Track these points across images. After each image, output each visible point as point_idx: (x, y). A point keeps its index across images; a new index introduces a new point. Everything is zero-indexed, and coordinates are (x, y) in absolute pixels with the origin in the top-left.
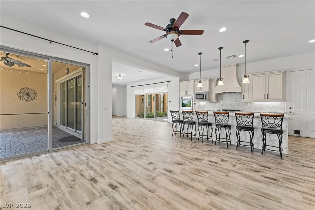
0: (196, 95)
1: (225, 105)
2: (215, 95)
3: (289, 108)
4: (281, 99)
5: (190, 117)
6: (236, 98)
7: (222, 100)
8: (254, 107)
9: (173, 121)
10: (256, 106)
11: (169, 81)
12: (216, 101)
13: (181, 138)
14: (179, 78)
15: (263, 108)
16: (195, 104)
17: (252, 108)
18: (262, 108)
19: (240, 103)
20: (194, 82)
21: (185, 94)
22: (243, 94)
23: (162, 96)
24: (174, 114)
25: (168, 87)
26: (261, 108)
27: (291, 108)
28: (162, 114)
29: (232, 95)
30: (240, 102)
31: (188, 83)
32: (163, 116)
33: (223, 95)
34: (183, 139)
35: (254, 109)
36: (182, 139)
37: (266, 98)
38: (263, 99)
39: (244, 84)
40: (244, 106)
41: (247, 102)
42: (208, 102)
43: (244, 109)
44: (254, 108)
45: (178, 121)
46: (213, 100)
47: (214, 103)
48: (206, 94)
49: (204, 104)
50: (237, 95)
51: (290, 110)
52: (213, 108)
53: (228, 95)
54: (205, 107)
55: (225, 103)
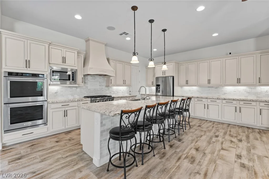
0: (53, 71)
1: (89, 90)
3: (130, 91)
4: (131, 85)
6: (100, 82)
7: (85, 83)
10: (114, 90)
15: (118, 93)
17: (112, 93)
19: (103, 88)
22: (111, 78)
30: (102, 87)
38: (123, 85)
40: (106, 91)
46: (80, 84)
47: (75, 88)
48: (74, 73)
49: (57, 89)
50: (100, 78)
51: (130, 93)
52: (72, 96)
53: (91, 78)
54: (58, 94)
55: (89, 88)
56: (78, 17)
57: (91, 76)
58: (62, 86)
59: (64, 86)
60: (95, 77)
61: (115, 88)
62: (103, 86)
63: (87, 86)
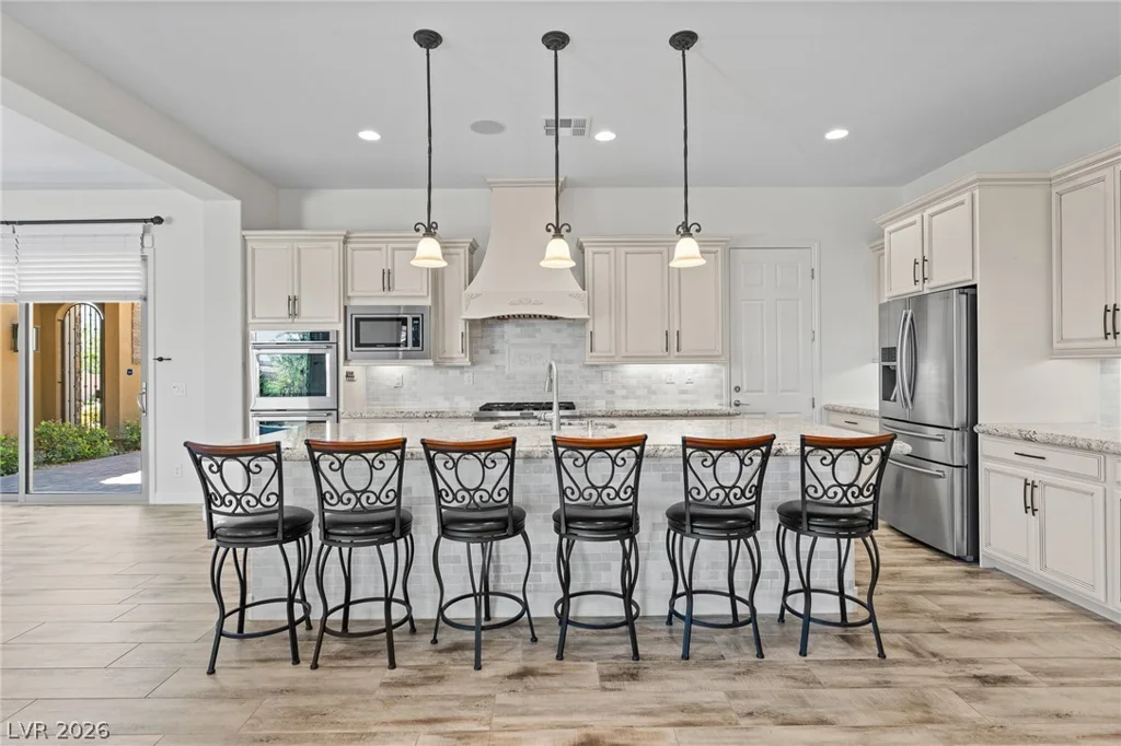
0: (358, 320)
1: (508, 378)
2: (461, 327)
3: (733, 388)
4: (720, 353)
5: (376, 488)
6: (554, 346)
7: (492, 352)
8: (624, 387)
9: (213, 533)
10: (633, 382)
11: (158, 220)
12: (467, 362)
13: (296, 660)
14: (238, 203)
16: (350, 376)
17: (620, 392)
18: (651, 392)
19: (570, 372)
20: (345, 242)
21: (285, 313)
22: (590, 327)
23: (90, 321)
24: (233, 469)
25: (144, 258)
26: (649, 392)
27: (738, 389)
28: (93, 443)
29: (539, 331)
30: (569, 367)
31: (301, 245)
32: (96, 455)
33: (498, 330)
34: (315, 666)
35: (625, 398)
36: (305, 665)
37: (673, 348)
38: (661, 354)
39: (679, 269)
40: (587, 382)
41: (597, 366)
42: (430, 363)
43: (586, 398)
44: (624, 392)
45: (272, 525)
46: (454, 356)
47: (457, 372)
48: (418, 319)
49: (399, 375)
50: (558, 331)
51: (736, 397)
52: (446, 399)
53: (519, 330)
54: (402, 390)
55: (507, 371)
56: (369, 135)
57: (518, 325)
58: (417, 366)
59: (420, 367)
60: (534, 324)
61: (634, 370)
62: (569, 362)
63: (499, 362)
